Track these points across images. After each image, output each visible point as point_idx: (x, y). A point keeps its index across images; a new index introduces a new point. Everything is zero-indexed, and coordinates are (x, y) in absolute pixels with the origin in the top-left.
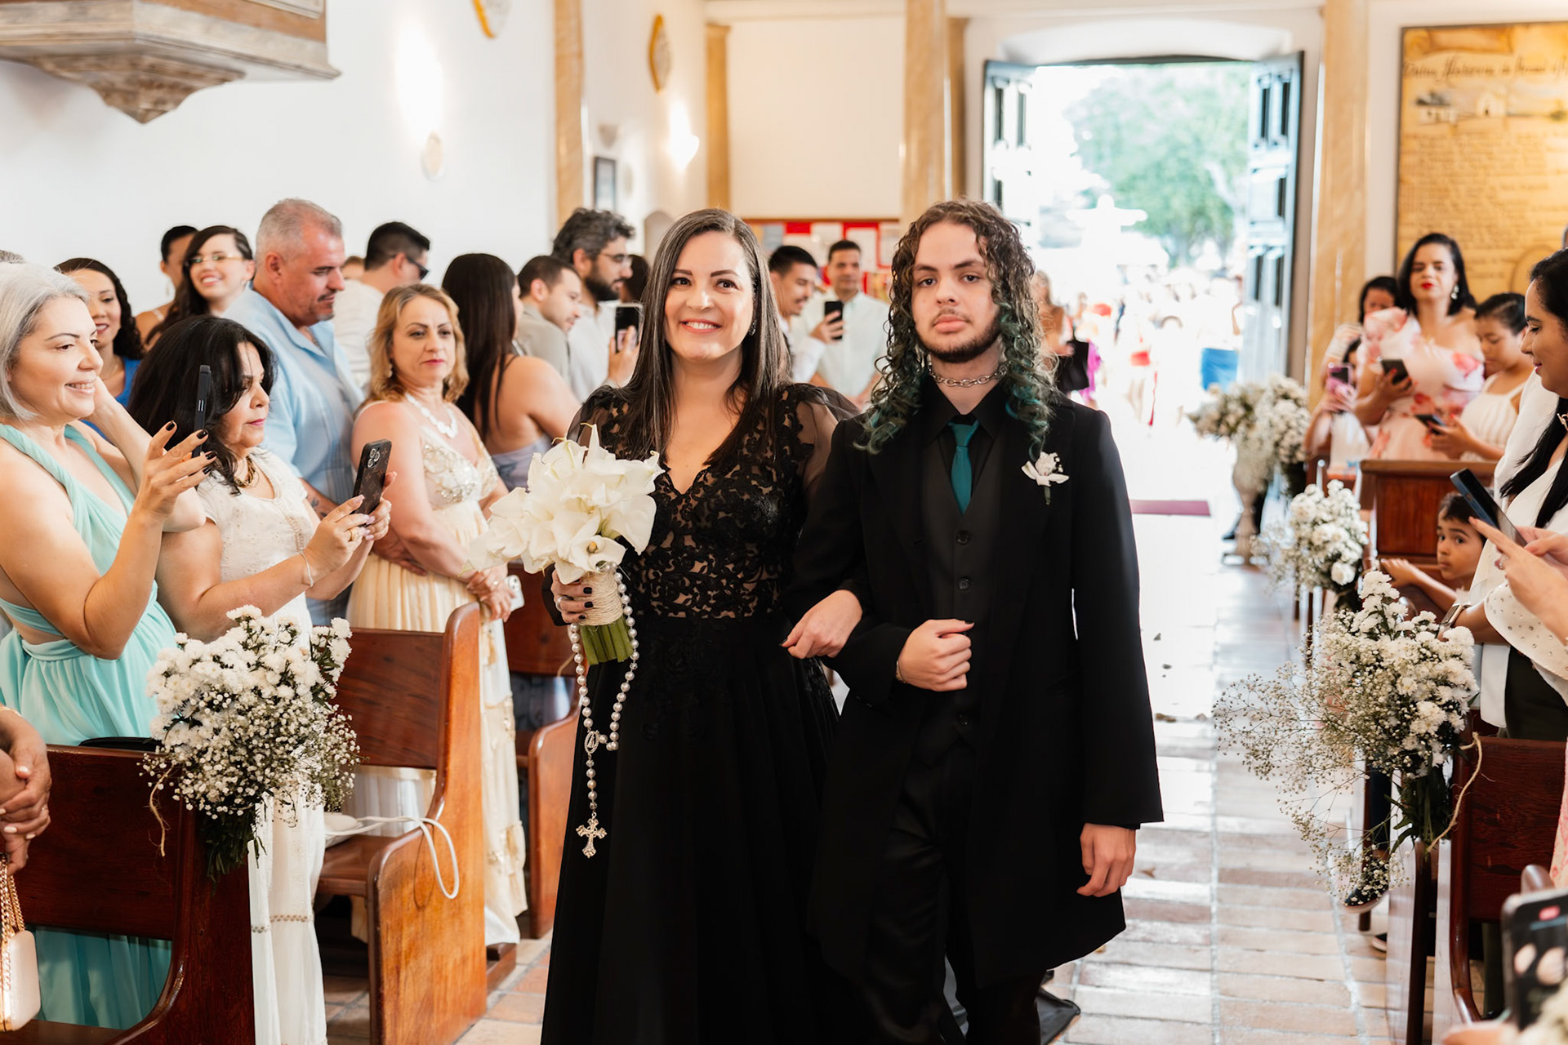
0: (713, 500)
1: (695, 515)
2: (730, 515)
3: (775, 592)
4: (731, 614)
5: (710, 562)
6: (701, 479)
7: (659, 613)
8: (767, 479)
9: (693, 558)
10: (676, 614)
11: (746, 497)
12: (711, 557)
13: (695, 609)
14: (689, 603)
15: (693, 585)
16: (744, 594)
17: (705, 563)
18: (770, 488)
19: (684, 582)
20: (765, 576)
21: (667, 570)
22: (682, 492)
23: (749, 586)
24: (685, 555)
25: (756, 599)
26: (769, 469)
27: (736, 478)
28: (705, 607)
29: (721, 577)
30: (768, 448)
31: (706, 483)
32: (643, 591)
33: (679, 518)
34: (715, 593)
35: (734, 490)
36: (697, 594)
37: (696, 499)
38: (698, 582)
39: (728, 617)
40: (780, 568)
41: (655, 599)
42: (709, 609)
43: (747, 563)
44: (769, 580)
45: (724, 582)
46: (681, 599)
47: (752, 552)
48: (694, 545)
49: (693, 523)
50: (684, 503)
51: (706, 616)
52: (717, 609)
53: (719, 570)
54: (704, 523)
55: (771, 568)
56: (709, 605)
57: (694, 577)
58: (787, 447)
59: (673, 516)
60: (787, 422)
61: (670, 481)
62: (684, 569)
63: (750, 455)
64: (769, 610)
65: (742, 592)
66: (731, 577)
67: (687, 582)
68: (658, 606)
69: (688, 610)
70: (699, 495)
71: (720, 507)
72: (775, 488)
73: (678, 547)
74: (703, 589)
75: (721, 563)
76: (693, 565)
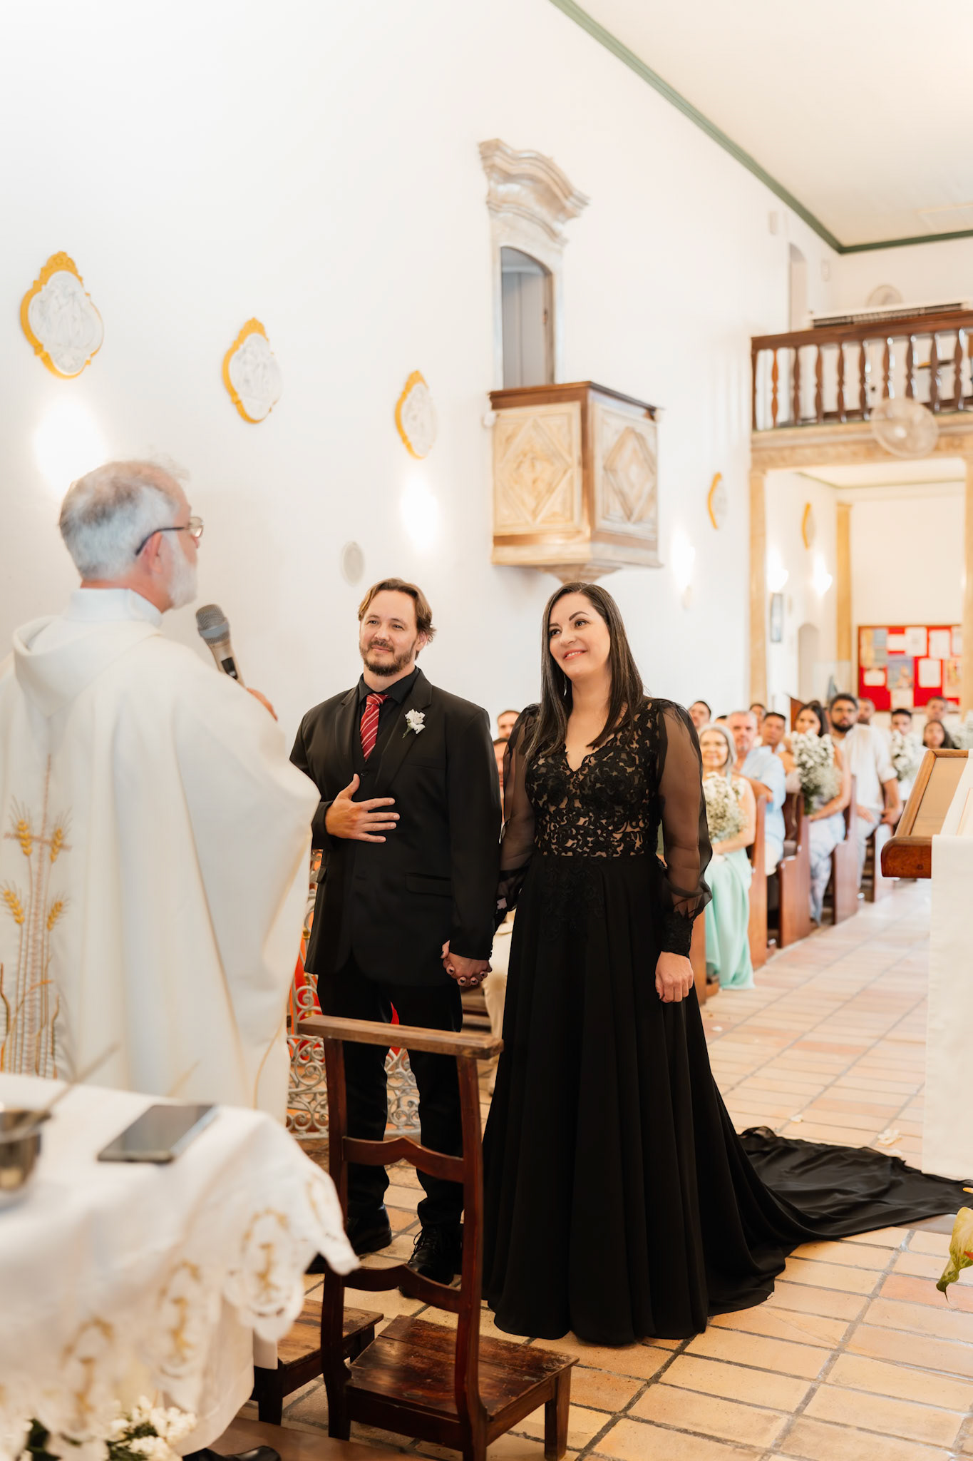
0: (593, 775)
1: (581, 785)
2: (604, 786)
3: (637, 841)
4: (604, 855)
5: (590, 818)
6: (587, 761)
7: (556, 853)
8: (631, 762)
9: (579, 815)
10: (566, 853)
11: (615, 773)
12: (591, 814)
13: (578, 850)
14: (575, 846)
15: (578, 833)
16: (614, 841)
17: (587, 819)
18: (634, 768)
19: (572, 831)
20: (629, 829)
21: (562, 823)
22: (574, 770)
24: (574, 813)
25: (622, 845)
26: (633, 755)
27: (609, 761)
28: (585, 848)
29: (597, 828)
30: (634, 742)
31: (590, 764)
32: (547, 838)
33: (571, 788)
34: (592, 839)
35: (607, 769)
36: (580, 840)
37: (582, 775)
38: (582, 832)
39: (601, 856)
40: (641, 824)
41: (554, 844)
42: (588, 850)
43: (616, 819)
44: (632, 832)
45: (599, 832)
46: (570, 843)
47: (619, 812)
48: (580, 806)
50: (575, 777)
51: (586, 855)
52: (593, 850)
53: (596, 822)
54: (587, 792)
55: (634, 824)
56: (588, 847)
57: (578, 828)
58: (647, 741)
59: (568, 786)
60: (649, 725)
61: (567, 762)
62: (572, 823)
63: (621, 746)
64: (632, 854)
65: (612, 839)
66: (604, 828)
67: (574, 831)
68: (555, 848)
69: (574, 851)
70: (584, 772)
71: (597, 780)
72: (637, 769)
73: (570, 808)
74: (584, 836)
75: (598, 819)
76: (579, 820)
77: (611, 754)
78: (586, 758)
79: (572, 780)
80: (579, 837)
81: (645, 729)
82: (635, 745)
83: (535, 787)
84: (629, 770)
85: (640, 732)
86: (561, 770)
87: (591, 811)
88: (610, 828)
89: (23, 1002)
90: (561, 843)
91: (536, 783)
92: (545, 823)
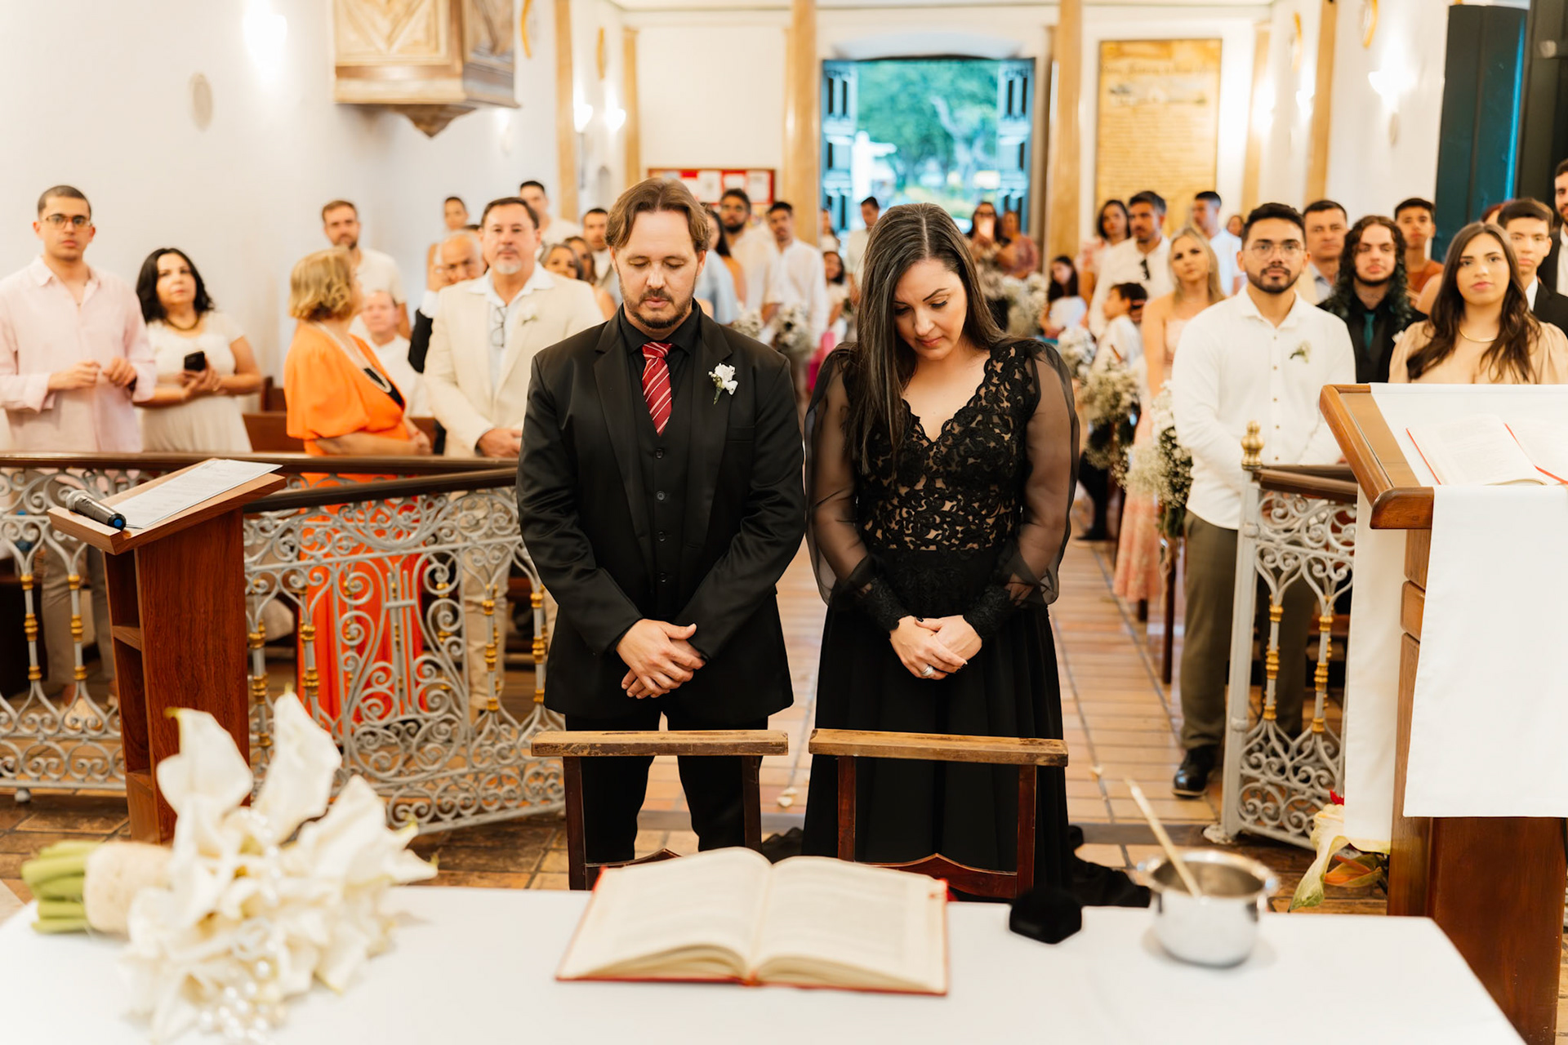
0: (962, 448)
1: (945, 460)
2: (979, 461)
3: (1009, 523)
4: (975, 546)
5: (959, 501)
6: (948, 428)
7: (912, 547)
8: (1005, 427)
9: (943, 498)
10: (927, 547)
11: (992, 444)
12: (960, 497)
13: (945, 542)
14: (940, 537)
15: (943, 522)
16: (987, 528)
17: (955, 503)
18: (1010, 435)
19: (935, 519)
20: (1003, 510)
21: (920, 509)
22: (933, 440)
23: (990, 521)
24: (937, 496)
25: (996, 532)
26: (1007, 418)
27: (980, 427)
28: (953, 541)
29: (968, 514)
30: (1004, 399)
31: (954, 432)
32: (896, 528)
33: (931, 463)
34: (962, 528)
35: (981, 438)
36: (946, 530)
37: (944, 445)
38: (948, 519)
39: (972, 548)
40: (1013, 502)
41: (908, 535)
42: (957, 543)
43: (990, 501)
44: (1005, 513)
45: (971, 518)
46: (932, 534)
47: (995, 491)
48: (944, 487)
49: (944, 468)
50: (935, 450)
51: (954, 549)
52: (963, 542)
53: (966, 508)
54: (953, 468)
55: (1006, 504)
56: (957, 539)
57: (943, 515)
58: (1020, 399)
59: (926, 462)
60: (1017, 376)
61: (922, 430)
62: (935, 509)
63: (989, 406)
65: (984, 526)
66: (976, 514)
67: (938, 520)
68: (911, 541)
69: (938, 544)
70: (948, 443)
71: (969, 453)
72: (1012, 434)
73: (930, 489)
74: (952, 525)
75: (969, 503)
76: (944, 505)
77: (979, 418)
78: (947, 423)
79: (932, 454)
80: (945, 526)
81: (1013, 383)
82: (1006, 404)
83: (880, 463)
84: (1007, 437)
85: (1008, 387)
86: (915, 439)
87: (960, 493)
88: (983, 513)
90: (919, 535)
91: (881, 458)
92: (890, 508)
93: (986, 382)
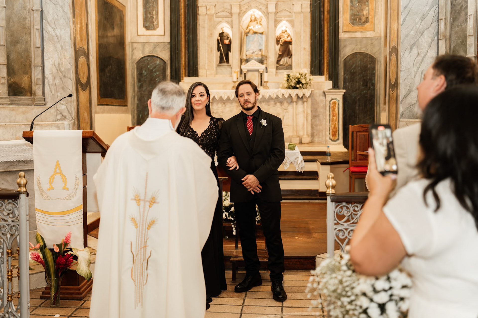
78: (202, 133)
79: (199, 139)
81: (216, 126)
82: (214, 130)
84: (215, 137)
86: (196, 136)
87: (205, 148)
89: (138, 253)
93: (210, 125)
